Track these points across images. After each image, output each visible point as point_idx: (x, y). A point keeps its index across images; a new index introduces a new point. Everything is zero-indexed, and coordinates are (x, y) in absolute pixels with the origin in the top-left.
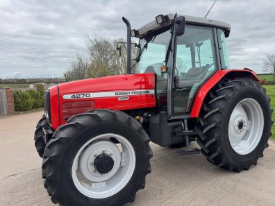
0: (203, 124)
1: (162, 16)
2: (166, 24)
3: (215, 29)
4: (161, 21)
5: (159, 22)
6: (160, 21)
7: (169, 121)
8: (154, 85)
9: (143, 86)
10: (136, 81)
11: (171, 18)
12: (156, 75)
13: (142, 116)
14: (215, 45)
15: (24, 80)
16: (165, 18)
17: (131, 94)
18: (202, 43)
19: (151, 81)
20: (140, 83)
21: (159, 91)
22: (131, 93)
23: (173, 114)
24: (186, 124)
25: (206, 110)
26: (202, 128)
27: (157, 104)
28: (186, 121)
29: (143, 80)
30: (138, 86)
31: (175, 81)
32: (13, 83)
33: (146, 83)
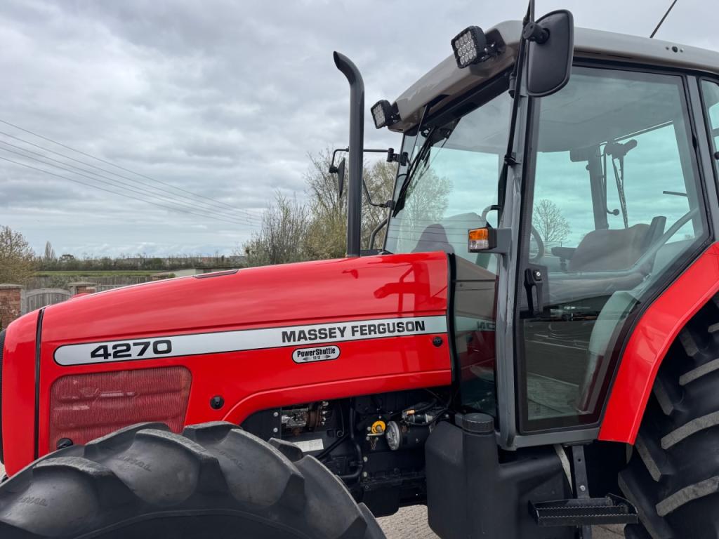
0: (656, 474)
1: (474, 31)
2: (494, 67)
3: (692, 80)
4: (472, 54)
5: (464, 60)
6: (469, 52)
7: (506, 457)
8: (445, 295)
9: (409, 300)
10: (382, 282)
11: (512, 36)
12: (452, 258)
13: (397, 418)
14: (695, 143)
15: (158, 261)
16: (489, 42)
17: (348, 336)
18: (633, 144)
19: (438, 280)
20: (398, 288)
21: (465, 323)
22: (348, 331)
23: (524, 425)
24: (581, 465)
25: (668, 409)
26: (655, 491)
27: (457, 370)
28: (579, 453)
29: (410, 279)
30: (392, 301)
31: (529, 287)
32: (134, 268)
33: (420, 288)
